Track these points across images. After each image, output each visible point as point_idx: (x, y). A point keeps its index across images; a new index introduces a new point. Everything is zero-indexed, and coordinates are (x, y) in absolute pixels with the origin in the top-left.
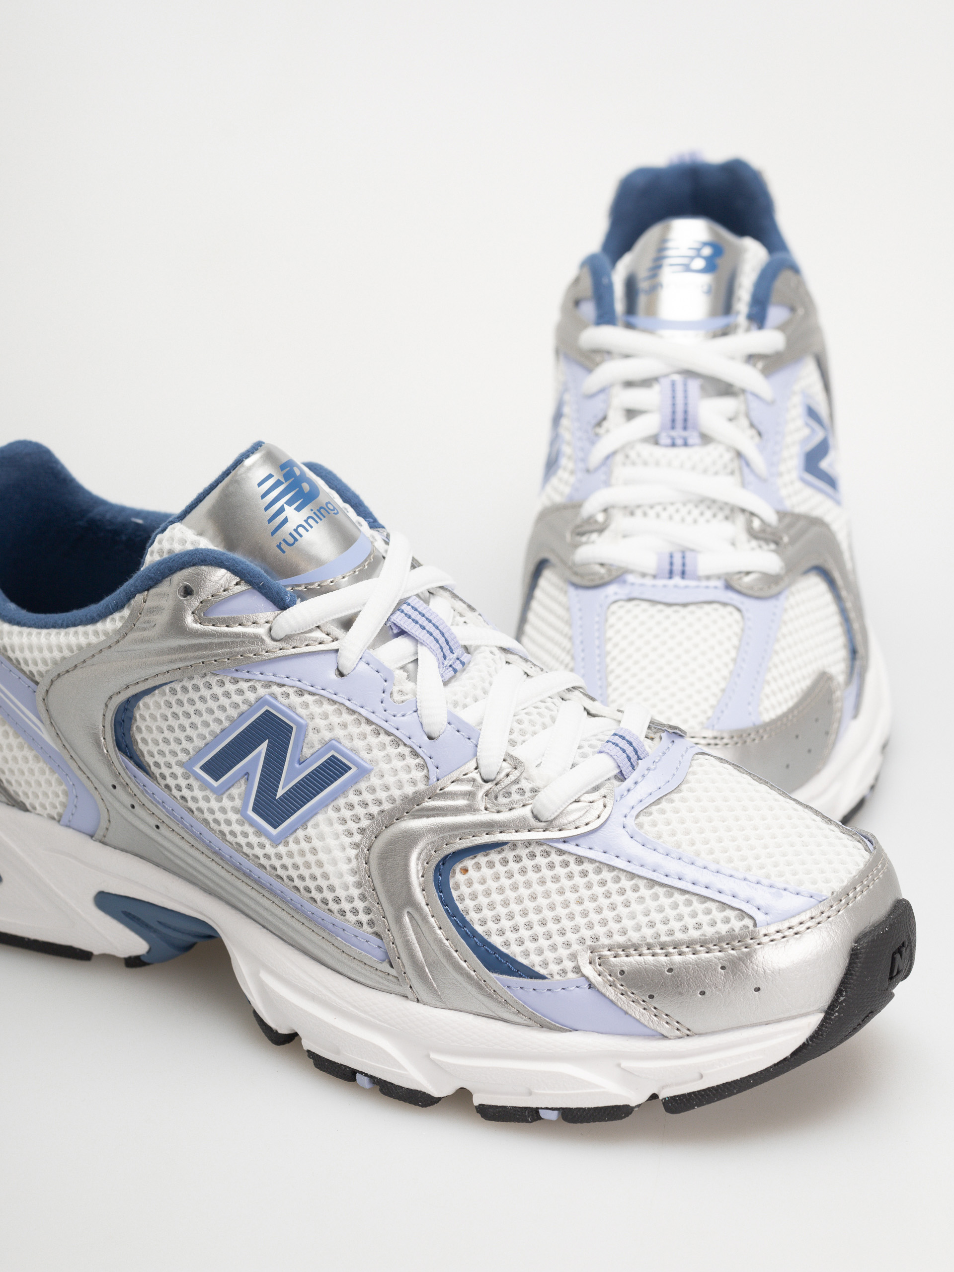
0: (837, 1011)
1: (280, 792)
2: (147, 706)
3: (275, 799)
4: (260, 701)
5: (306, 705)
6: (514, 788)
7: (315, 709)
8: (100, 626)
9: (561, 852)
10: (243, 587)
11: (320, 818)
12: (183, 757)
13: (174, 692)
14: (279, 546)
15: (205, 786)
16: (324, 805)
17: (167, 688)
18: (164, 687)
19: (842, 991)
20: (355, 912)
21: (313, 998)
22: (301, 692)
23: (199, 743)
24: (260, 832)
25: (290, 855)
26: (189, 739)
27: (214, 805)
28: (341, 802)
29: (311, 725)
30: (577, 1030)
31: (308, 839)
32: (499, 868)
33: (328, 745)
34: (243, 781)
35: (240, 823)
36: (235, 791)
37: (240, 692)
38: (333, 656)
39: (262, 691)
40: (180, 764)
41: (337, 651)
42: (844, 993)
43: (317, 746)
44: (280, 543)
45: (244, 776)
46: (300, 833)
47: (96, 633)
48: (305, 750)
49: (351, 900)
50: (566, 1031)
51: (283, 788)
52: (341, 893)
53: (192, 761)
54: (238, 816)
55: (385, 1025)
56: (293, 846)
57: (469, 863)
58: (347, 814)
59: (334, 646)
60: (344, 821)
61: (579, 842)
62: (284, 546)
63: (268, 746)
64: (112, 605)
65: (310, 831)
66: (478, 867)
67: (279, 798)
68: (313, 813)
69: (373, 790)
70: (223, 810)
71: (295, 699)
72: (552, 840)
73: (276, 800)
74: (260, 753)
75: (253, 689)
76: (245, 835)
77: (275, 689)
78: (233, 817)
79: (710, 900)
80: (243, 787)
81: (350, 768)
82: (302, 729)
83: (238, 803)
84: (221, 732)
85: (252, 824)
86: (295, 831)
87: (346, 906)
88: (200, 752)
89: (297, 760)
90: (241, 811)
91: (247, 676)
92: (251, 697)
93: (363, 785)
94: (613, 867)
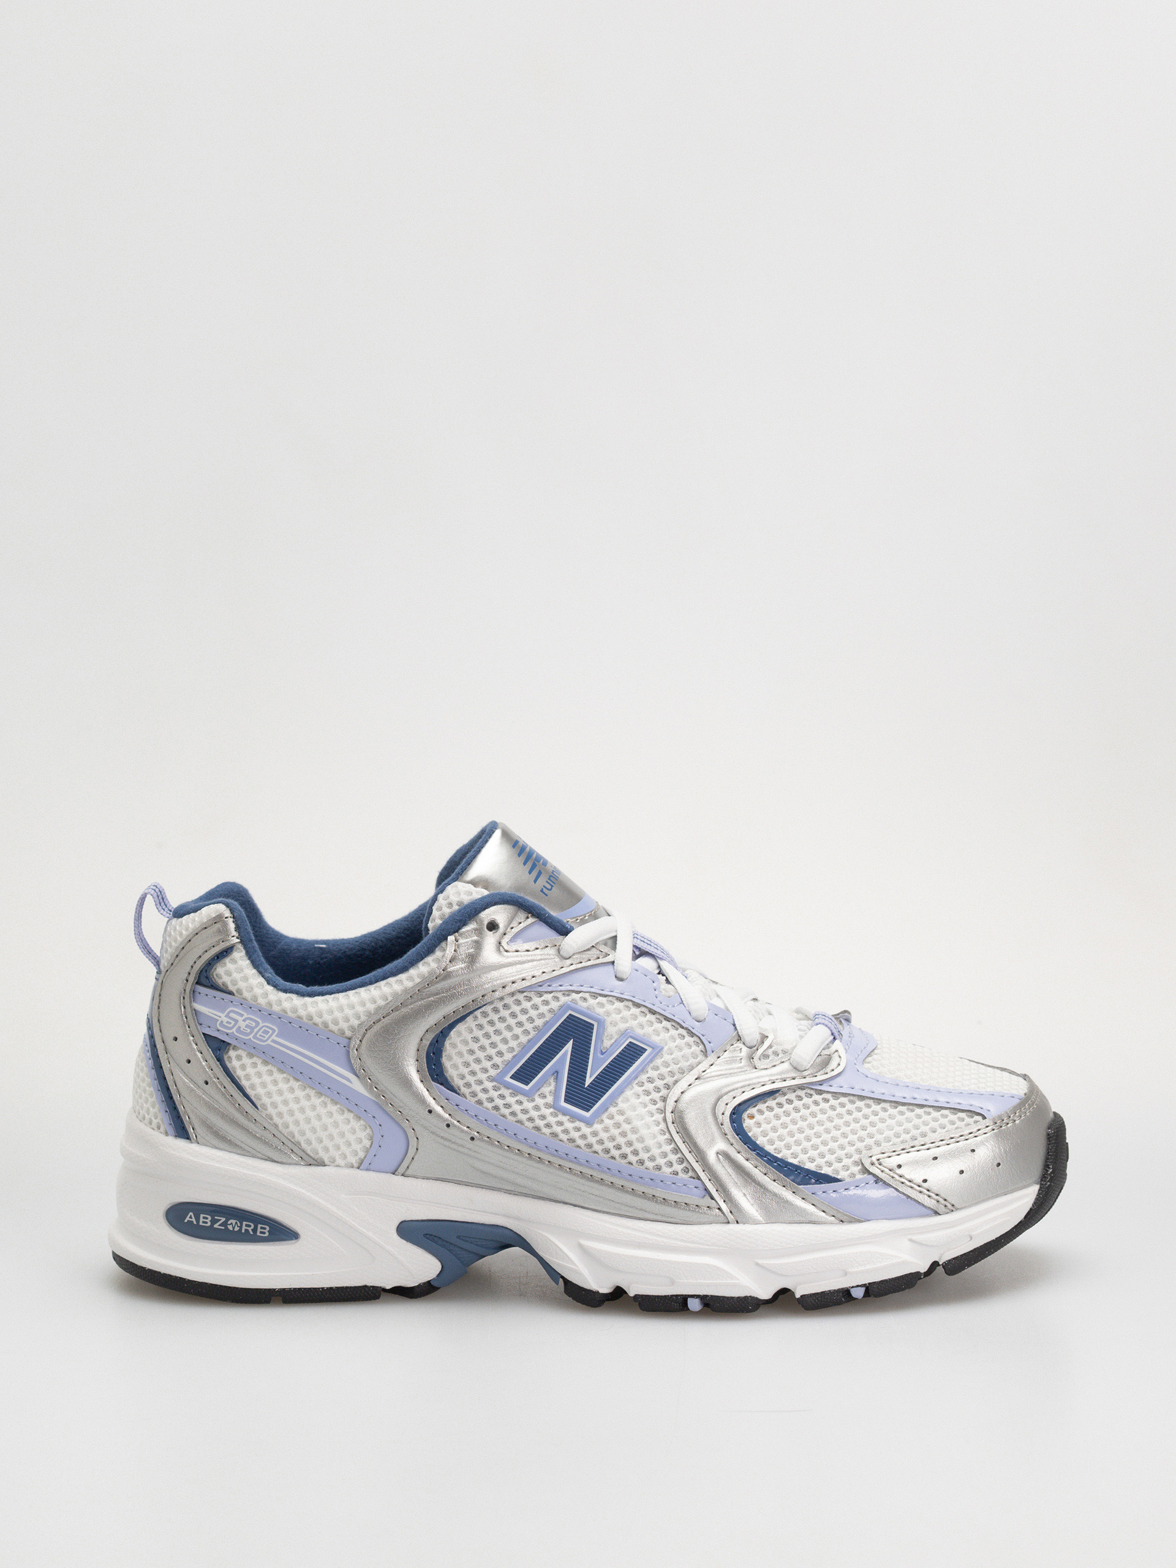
0: (1048, 1181)
1: (588, 1081)
2: (459, 1034)
3: (584, 1088)
4: (564, 1007)
5: (601, 1005)
6: (770, 1052)
7: (609, 1007)
8: (412, 972)
9: (820, 1092)
10: (531, 920)
11: (628, 1093)
12: (493, 1072)
13: (485, 1015)
14: (542, 891)
15: (516, 1092)
16: (628, 1083)
17: (478, 1013)
18: (476, 1013)
19: (1048, 1165)
20: (670, 1164)
21: (639, 1245)
22: (595, 995)
23: (508, 1056)
24: (574, 1118)
25: (606, 1130)
26: (500, 1054)
27: (528, 1105)
28: (643, 1077)
29: (608, 1020)
30: (869, 1221)
31: (621, 1113)
32: (777, 1110)
33: (624, 1034)
34: (552, 1080)
35: (555, 1115)
36: (547, 1089)
37: (546, 1003)
38: (611, 967)
39: (564, 999)
40: (491, 1079)
41: (613, 963)
42: (1051, 1167)
43: (616, 1037)
44: (542, 889)
45: (553, 1074)
46: (612, 1110)
47: (411, 979)
48: (605, 1041)
49: (665, 1155)
50: (862, 1222)
51: (590, 1077)
52: (656, 1151)
53: (504, 1073)
54: (552, 1110)
55: (714, 1247)
56: (608, 1122)
57: (752, 1111)
58: (649, 1086)
59: (609, 959)
60: (648, 1093)
61: (831, 1083)
62: (545, 890)
63: (573, 1044)
64: (423, 952)
65: (622, 1105)
66: (761, 1112)
67: (588, 1086)
68: (621, 1091)
69: (666, 1065)
70: (537, 1108)
71: (592, 1002)
72: (812, 1083)
73: (586, 1089)
74: (566, 1052)
75: (556, 999)
76: (560, 1124)
77: (574, 996)
78: (547, 1112)
79: (943, 1109)
80: (553, 1084)
81: (646, 1050)
82: (601, 1023)
83: (550, 1099)
84: (528, 1042)
85: (565, 1113)
86: (608, 1108)
87: (661, 1161)
88: (509, 1065)
89: (599, 1050)
90: (554, 1106)
91: (550, 989)
92: (555, 1005)
93: (658, 1062)
94: (864, 1097)
